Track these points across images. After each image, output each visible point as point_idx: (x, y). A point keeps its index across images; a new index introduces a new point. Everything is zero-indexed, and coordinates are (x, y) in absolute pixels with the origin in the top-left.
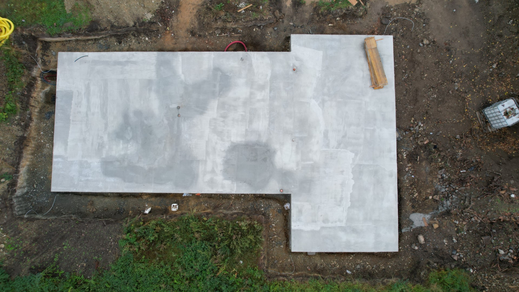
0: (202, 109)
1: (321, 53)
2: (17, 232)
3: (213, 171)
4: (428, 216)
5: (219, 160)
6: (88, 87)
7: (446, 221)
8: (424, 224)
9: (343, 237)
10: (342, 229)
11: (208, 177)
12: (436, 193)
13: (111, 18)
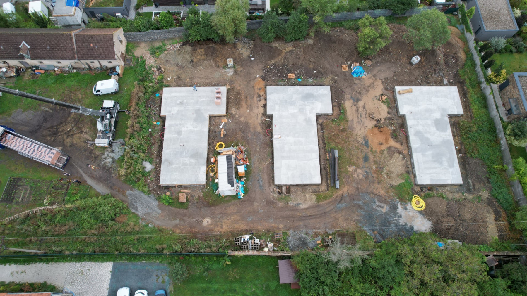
0: (428, 139)
1: (404, 106)
2: (479, 188)
3: (446, 135)
4: (444, 79)
5: (442, 133)
6: (428, 174)
7: (445, 75)
8: (447, 80)
9: (456, 100)
10: (454, 101)
11: (448, 137)
12: (439, 77)
13: (404, 168)
